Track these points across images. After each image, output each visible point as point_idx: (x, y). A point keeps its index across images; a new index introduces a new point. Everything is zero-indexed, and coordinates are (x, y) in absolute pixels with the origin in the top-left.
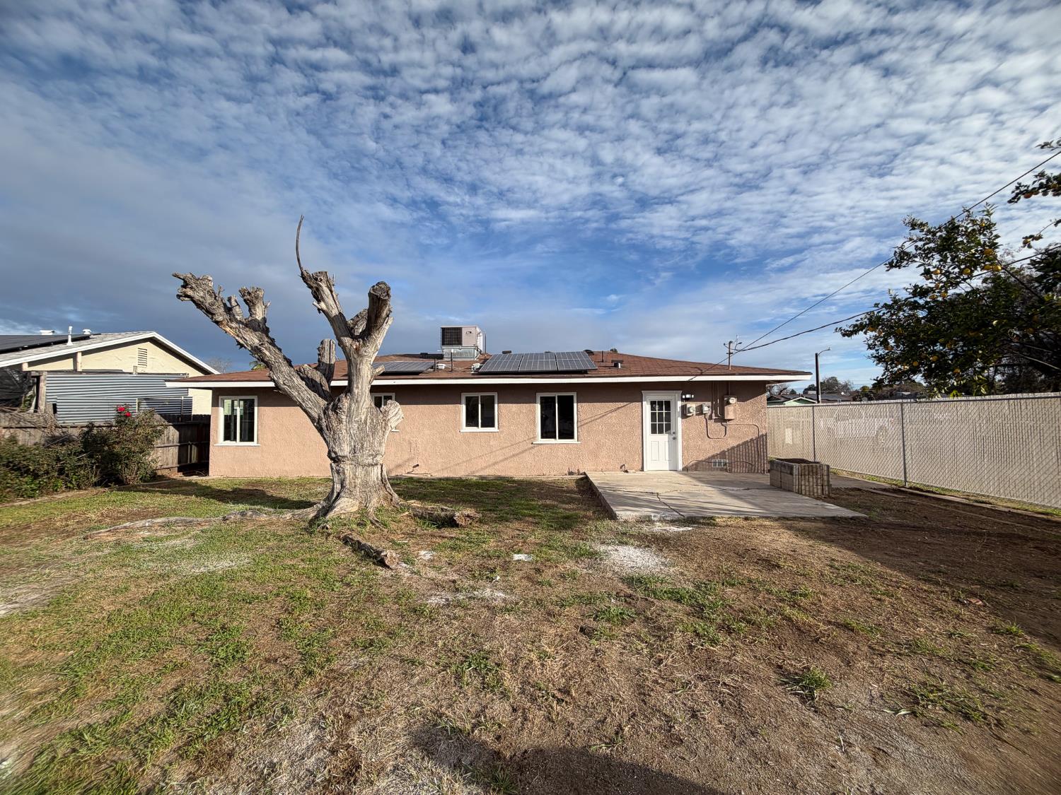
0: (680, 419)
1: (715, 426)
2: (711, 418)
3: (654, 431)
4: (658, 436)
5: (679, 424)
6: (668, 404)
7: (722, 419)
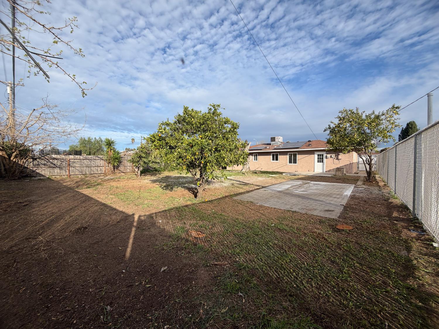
0: (325, 159)
1: (336, 161)
2: (334, 159)
3: (318, 162)
4: (319, 163)
5: (325, 160)
6: (322, 155)
7: (338, 159)
